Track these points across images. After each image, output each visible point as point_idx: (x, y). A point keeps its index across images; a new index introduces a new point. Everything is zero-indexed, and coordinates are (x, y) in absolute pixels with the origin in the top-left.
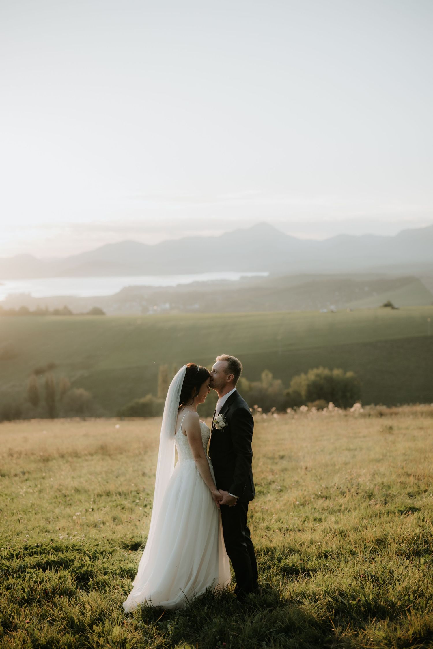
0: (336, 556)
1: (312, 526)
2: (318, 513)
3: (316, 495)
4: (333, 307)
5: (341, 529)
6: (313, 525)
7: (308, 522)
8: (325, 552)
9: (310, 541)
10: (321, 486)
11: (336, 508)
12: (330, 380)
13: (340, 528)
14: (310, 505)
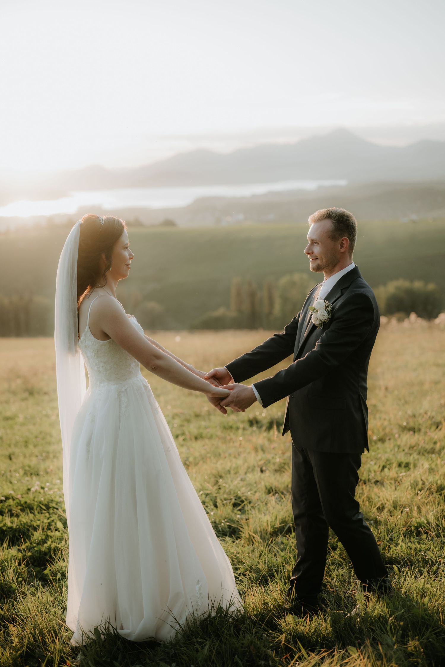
0: (434, 534)
1: (396, 475)
2: (402, 454)
3: (400, 426)
4: (414, 217)
5: (439, 482)
6: (397, 473)
7: (389, 469)
8: (416, 525)
9: (393, 502)
10: (406, 413)
11: (428, 447)
12: (410, 292)
13: (437, 480)
14: (392, 441)
